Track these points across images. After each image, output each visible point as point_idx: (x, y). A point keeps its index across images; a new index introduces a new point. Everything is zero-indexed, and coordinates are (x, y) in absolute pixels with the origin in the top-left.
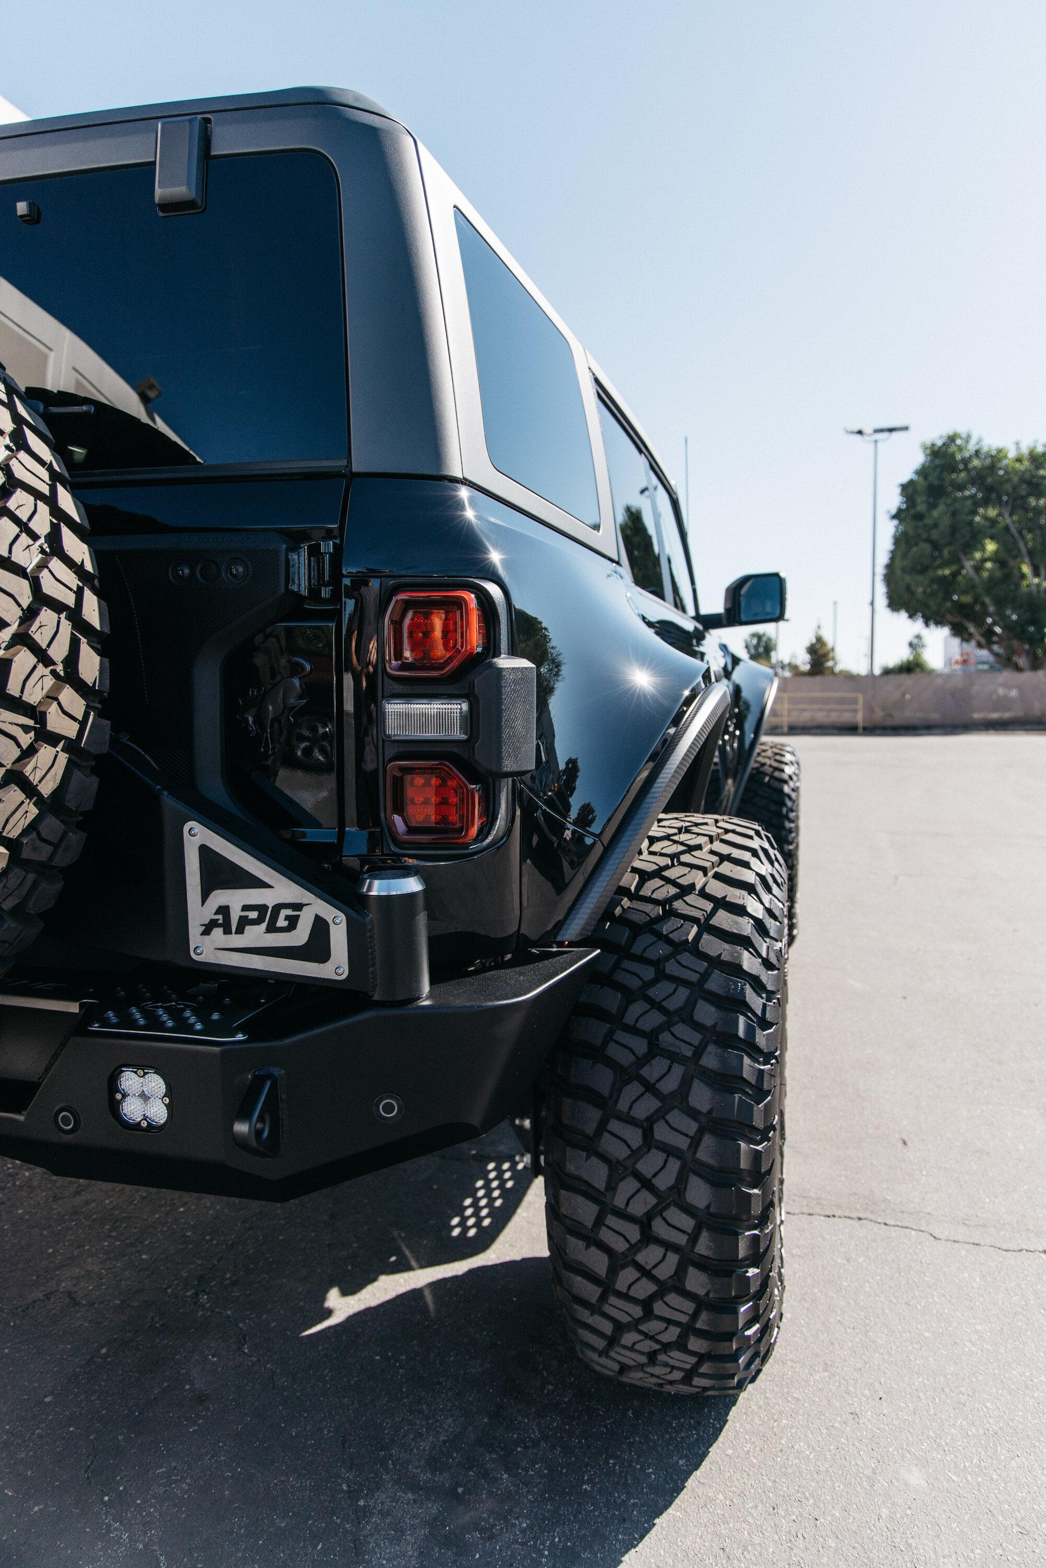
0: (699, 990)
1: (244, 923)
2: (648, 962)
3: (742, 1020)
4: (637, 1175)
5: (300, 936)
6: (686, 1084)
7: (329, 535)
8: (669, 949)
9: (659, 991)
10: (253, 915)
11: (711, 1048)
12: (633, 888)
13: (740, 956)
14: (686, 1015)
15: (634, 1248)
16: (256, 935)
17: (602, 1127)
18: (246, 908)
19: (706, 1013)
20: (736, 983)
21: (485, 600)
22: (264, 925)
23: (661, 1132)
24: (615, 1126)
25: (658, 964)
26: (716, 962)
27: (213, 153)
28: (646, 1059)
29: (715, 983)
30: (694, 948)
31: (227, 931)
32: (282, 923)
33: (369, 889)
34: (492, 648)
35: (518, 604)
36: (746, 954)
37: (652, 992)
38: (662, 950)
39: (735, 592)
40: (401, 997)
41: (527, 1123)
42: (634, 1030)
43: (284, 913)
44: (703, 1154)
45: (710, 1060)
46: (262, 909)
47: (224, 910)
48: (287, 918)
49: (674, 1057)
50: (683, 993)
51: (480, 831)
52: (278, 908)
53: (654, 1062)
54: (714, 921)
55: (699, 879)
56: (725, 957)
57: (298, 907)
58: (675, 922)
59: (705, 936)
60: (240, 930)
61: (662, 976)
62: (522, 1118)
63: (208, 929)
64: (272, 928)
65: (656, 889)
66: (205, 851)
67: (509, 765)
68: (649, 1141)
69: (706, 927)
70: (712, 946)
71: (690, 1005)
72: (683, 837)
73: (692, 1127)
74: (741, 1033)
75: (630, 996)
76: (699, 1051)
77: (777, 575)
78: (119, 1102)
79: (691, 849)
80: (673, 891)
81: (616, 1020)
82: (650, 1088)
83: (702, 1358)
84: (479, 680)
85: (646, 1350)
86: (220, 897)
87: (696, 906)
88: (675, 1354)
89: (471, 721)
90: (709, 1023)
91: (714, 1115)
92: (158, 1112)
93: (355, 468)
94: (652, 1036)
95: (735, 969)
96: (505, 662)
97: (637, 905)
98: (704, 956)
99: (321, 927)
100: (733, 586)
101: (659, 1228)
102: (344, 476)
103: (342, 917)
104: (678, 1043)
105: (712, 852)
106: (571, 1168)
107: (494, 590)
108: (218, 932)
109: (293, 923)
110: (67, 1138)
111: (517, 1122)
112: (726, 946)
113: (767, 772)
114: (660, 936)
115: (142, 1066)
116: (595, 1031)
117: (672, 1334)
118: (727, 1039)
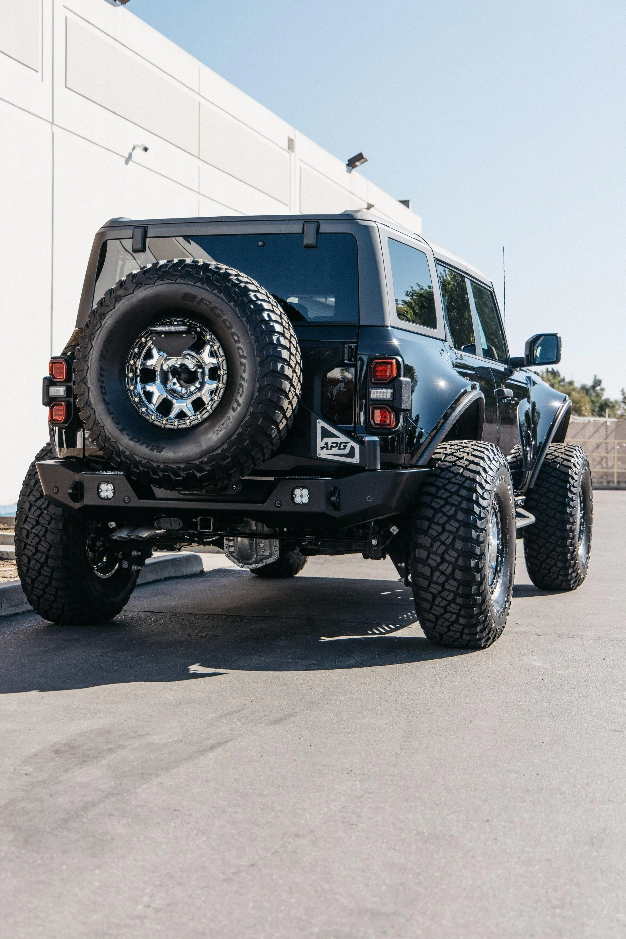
0: (461, 486)
1: (332, 447)
2: (446, 479)
3: (475, 495)
4: (440, 541)
5: (347, 451)
6: (456, 513)
7: (354, 343)
8: (453, 475)
9: (449, 487)
10: (334, 445)
11: (464, 502)
12: (442, 459)
13: (476, 476)
14: (457, 493)
15: (439, 565)
16: (335, 450)
17: (429, 527)
18: (333, 443)
19: (463, 492)
20: (474, 484)
21: (398, 362)
22: (337, 448)
23: (448, 527)
24: (433, 526)
25: (449, 479)
26: (468, 478)
27: (320, 232)
28: (444, 506)
29: (467, 484)
30: (461, 475)
31: (327, 449)
32: (342, 447)
33: (365, 439)
34: (399, 375)
35: (406, 362)
36: (478, 477)
37: (447, 487)
38: (450, 475)
39: (532, 344)
40: (372, 468)
41: (403, 565)
42: (440, 498)
43: (343, 445)
44: (460, 533)
45: (464, 505)
46: (337, 443)
47: (327, 444)
48: (343, 446)
49: (452, 505)
50: (457, 487)
51: (395, 425)
52: (341, 443)
53: (446, 507)
54: (468, 467)
55: (465, 455)
56: (471, 477)
57: (346, 443)
58: (456, 467)
59: (465, 471)
60: (331, 449)
61: (450, 482)
62: (401, 563)
63: (322, 449)
64: (339, 449)
65: (451, 458)
66: (322, 428)
67: (403, 407)
68: (444, 530)
69: (466, 468)
70: (467, 474)
71: (458, 490)
72: (462, 445)
73: (457, 525)
74: (474, 498)
75: (439, 488)
76: (460, 503)
77: (555, 335)
78: (294, 497)
79: (464, 447)
80: (456, 459)
81: (434, 496)
82: (445, 514)
83: (465, 626)
84: (396, 384)
85: (446, 626)
86: (326, 440)
87: (463, 462)
88: (455, 625)
89: (393, 395)
90: (464, 495)
91: (464, 521)
92: (305, 500)
93: (361, 324)
94: (446, 499)
95: (474, 480)
96: (402, 379)
97: (443, 463)
98: (464, 477)
99: (352, 448)
100: (530, 341)
101: (446, 557)
102: (357, 326)
103: (358, 446)
104: (455, 501)
105: (472, 448)
106: (419, 541)
107: (399, 358)
108: (325, 449)
109: (345, 447)
110: (278, 509)
111: (399, 565)
112: (472, 474)
113: (558, 461)
114: (450, 471)
115: (302, 487)
116: (427, 499)
117: (454, 618)
118: (470, 500)
